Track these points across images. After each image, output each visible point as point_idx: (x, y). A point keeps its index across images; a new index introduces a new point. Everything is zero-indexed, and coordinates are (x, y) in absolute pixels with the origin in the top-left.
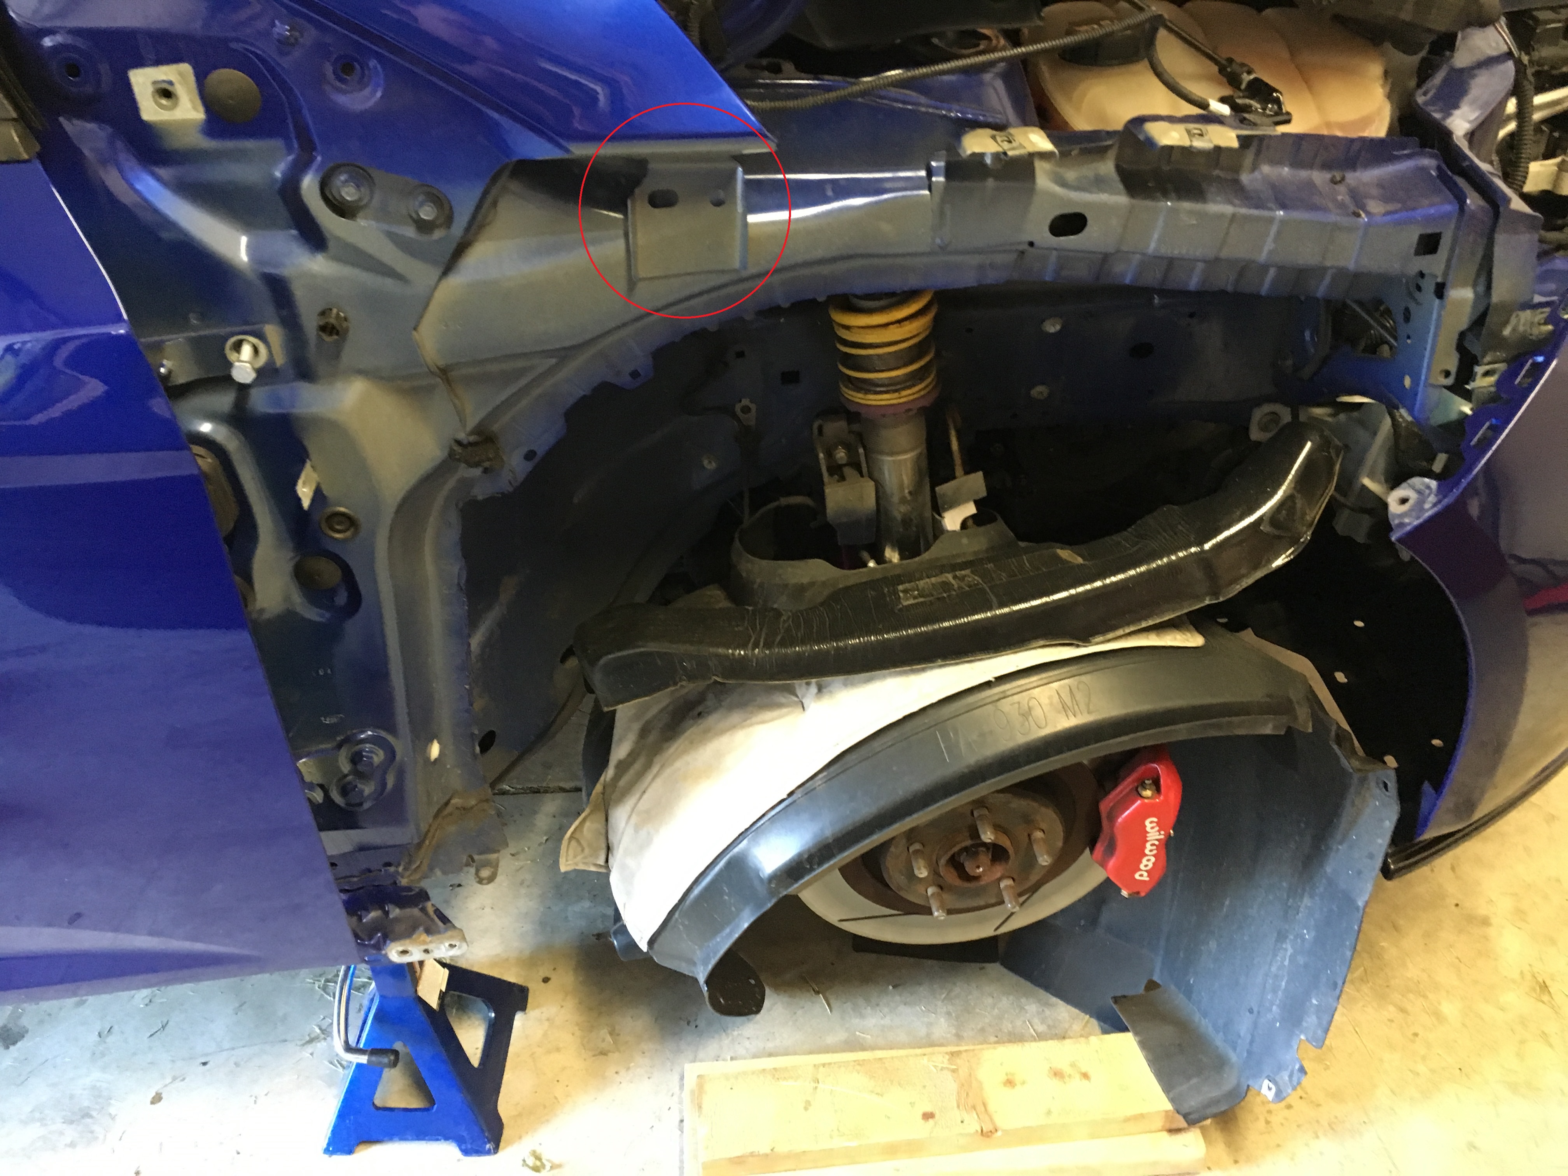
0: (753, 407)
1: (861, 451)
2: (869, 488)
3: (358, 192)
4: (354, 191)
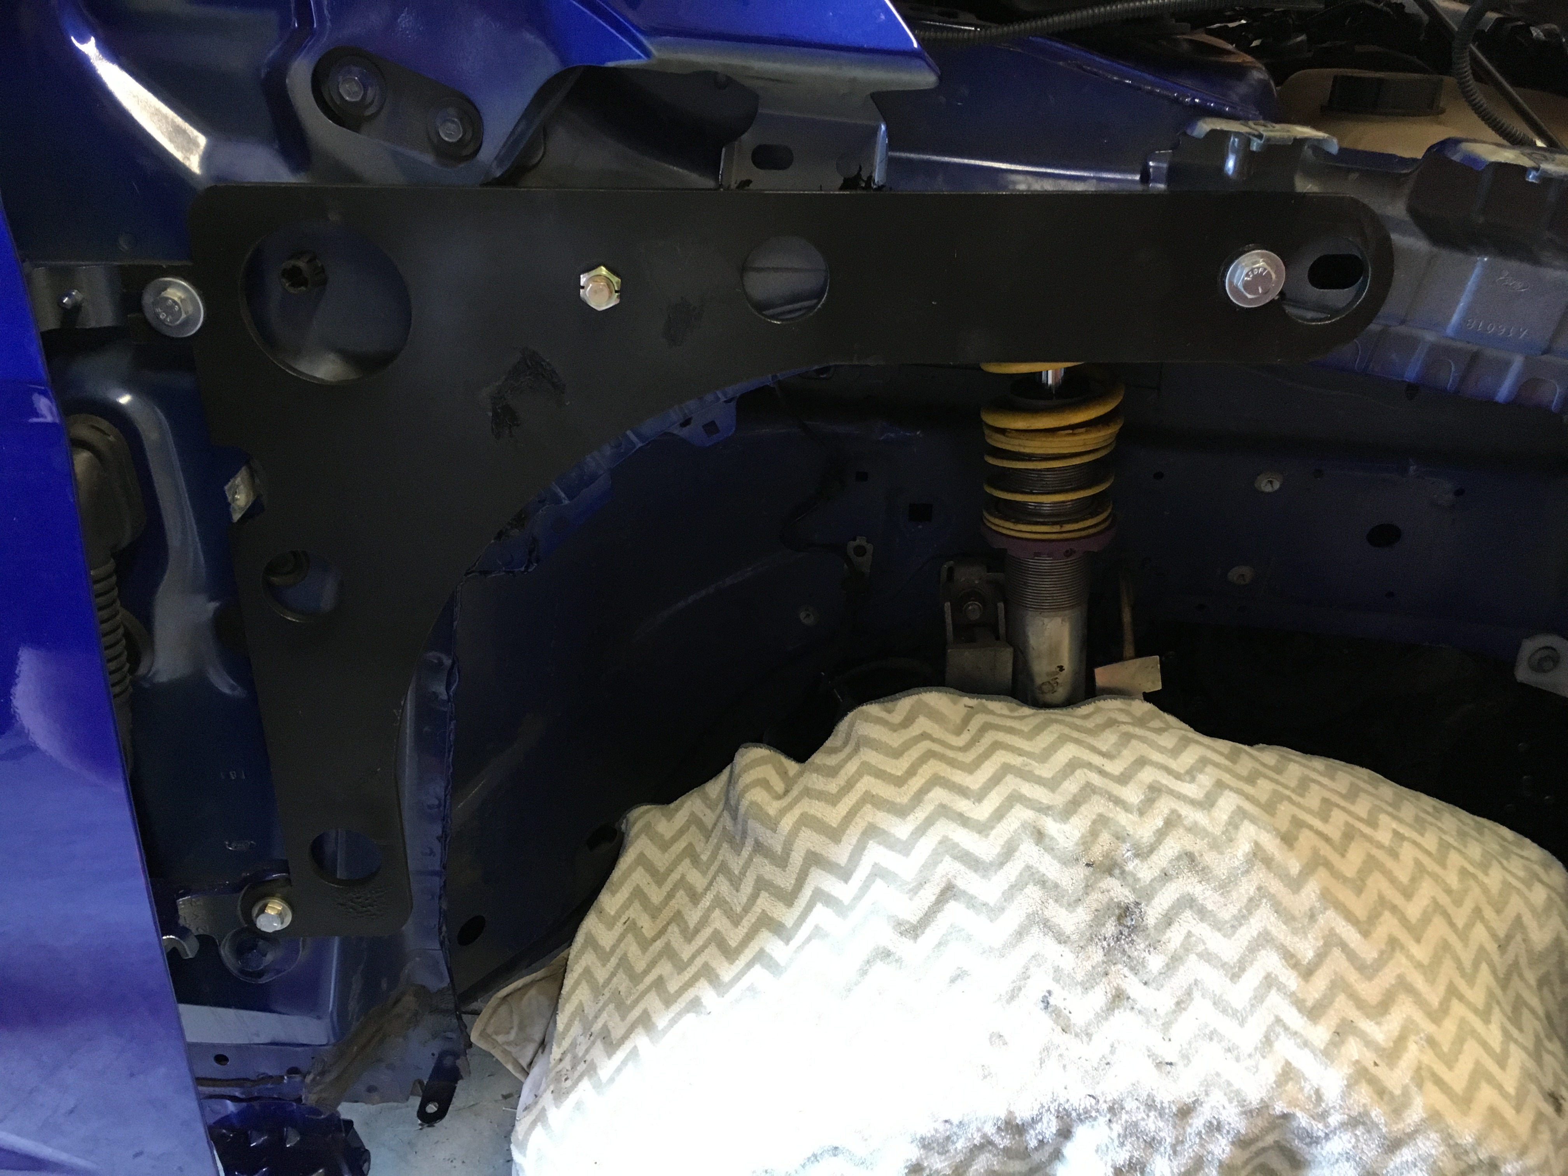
0: (870, 547)
1: (1001, 605)
2: (1006, 656)
3: (362, 92)
4: (356, 89)
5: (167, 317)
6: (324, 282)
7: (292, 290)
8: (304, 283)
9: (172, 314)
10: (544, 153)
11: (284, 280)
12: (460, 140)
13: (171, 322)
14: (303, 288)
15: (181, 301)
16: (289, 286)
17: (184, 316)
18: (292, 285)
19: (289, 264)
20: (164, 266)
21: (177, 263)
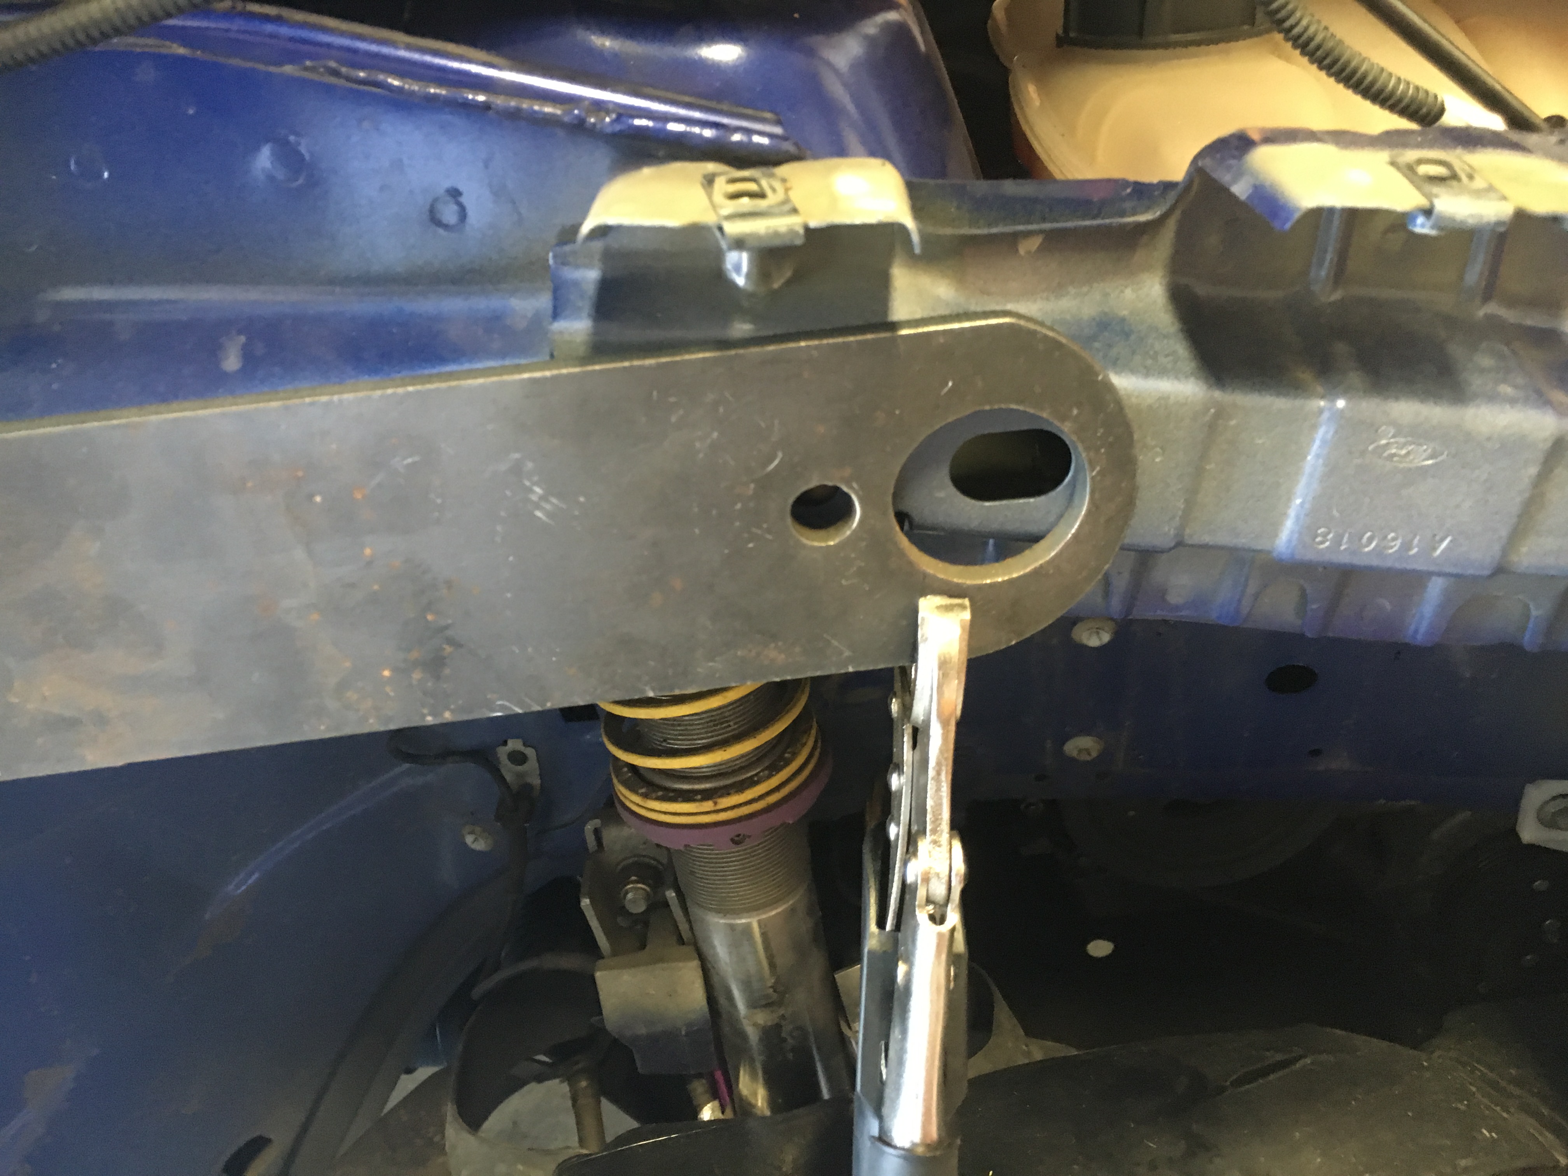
1: (671, 894)
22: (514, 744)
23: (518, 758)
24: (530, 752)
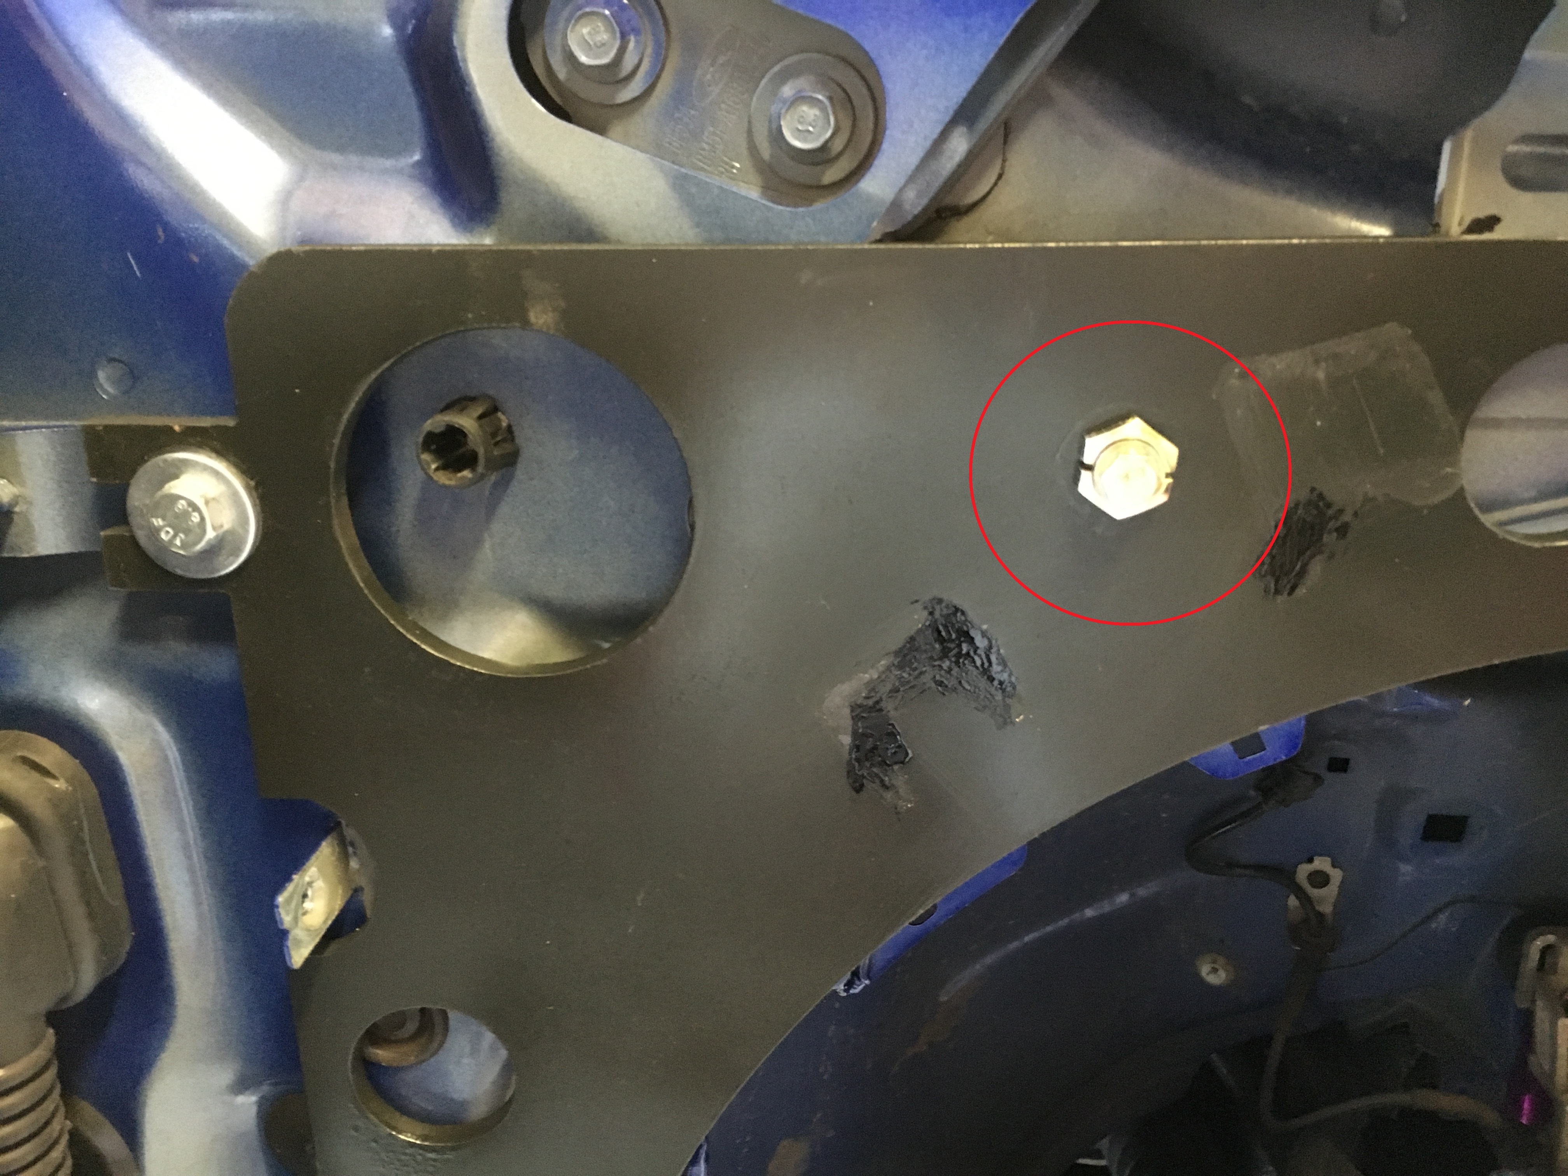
3: (617, 44)
4: (604, 36)
5: (175, 536)
6: (510, 460)
7: (444, 478)
8: (469, 461)
9: (187, 531)
10: (1000, 176)
11: (426, 457)
12: (824, 148)
13: (184, 546)
14: (466, 473)
15: (207, 503)
16: (437, 469)
17: (210, 534)
18: (443, 467)
19: (437, 422)
20: (177, 428)
21: (206, 422)
22: (1321, 863)
23: (1320, 879)
24: (1336, 875)
